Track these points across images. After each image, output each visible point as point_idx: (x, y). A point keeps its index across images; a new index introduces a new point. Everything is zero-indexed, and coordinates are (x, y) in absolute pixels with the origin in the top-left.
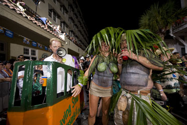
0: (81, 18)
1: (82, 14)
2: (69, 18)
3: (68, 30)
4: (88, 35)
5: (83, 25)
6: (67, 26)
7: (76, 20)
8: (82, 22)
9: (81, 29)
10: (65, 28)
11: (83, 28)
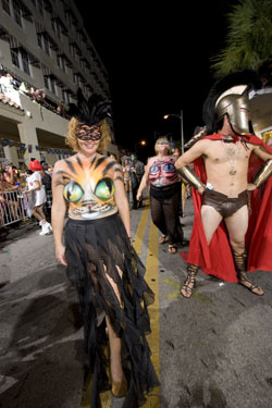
0: (81, 32)
1: (81, 21)
2: (39, 34)
3: (40, 72)
4: (107, 86)
5: (87, 55)
6: (35, 63)
7: (63, 41)
8: (83, 46)
9: (81, 67)
10: (30, 66)
11: (88, 66)
